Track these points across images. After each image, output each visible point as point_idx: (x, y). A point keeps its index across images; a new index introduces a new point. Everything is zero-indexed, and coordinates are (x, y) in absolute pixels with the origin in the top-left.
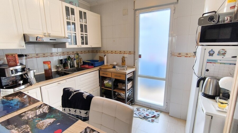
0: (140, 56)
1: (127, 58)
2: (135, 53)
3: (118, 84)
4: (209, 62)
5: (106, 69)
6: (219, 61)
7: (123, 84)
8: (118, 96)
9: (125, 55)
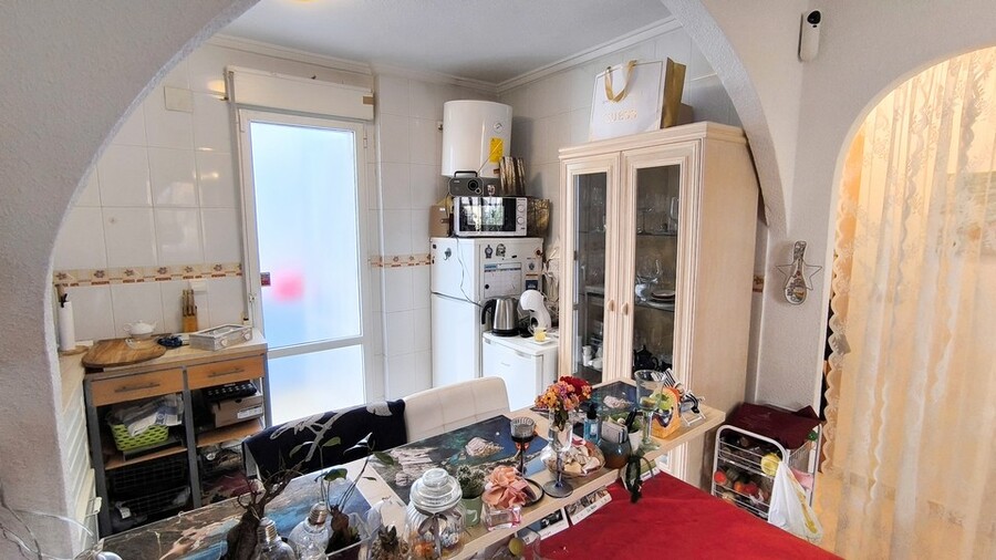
0: (266, 281)
1: (203, 292)
2: (241, 270)
3: (215, 407)
4: (489, 269)
5: (150, 359)
6: (499, 267)
7: (239, 401)
8: (225, 459)
9: (196, 284)
